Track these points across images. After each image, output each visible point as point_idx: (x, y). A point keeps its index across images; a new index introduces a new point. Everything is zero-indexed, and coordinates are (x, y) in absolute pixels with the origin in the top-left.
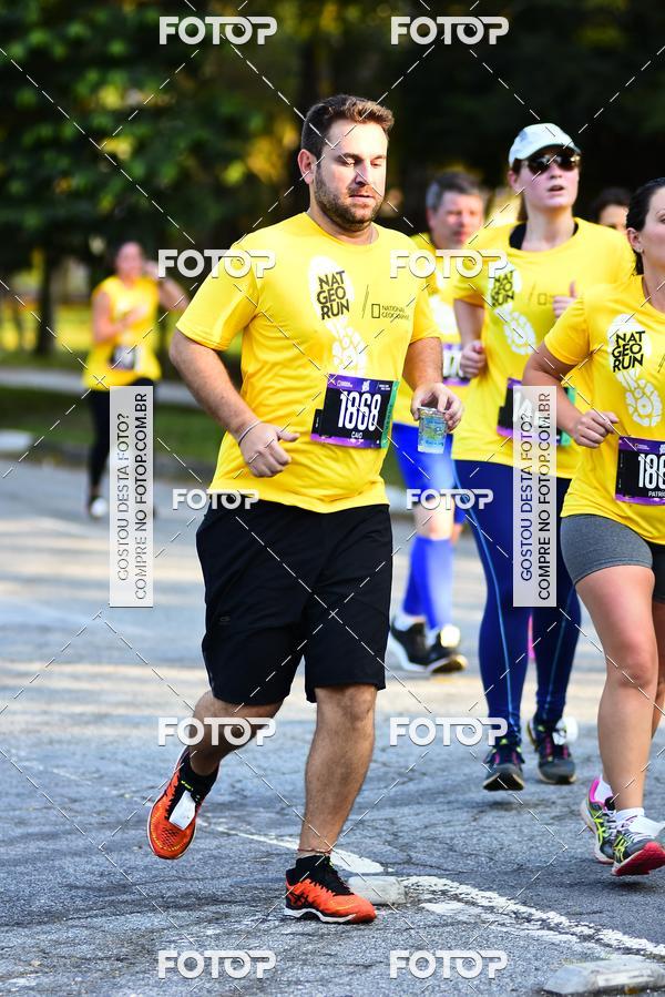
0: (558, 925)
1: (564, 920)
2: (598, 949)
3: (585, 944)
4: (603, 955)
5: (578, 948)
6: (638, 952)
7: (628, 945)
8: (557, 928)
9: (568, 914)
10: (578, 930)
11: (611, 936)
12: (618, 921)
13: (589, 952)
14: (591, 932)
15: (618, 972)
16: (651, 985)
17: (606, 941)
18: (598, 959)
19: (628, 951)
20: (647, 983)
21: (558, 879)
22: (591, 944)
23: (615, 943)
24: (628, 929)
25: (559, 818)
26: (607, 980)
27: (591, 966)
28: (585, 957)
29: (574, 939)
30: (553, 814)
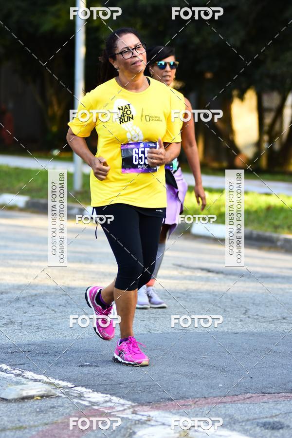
0: (6, 370)
1: (9, 368)
2: (23, 380)
3: (18, 378)
4: (25, 383)
5: (15, 379)
6: (40, 381)
7: (36, 378)
8: (5, 371)
9: (10, 365)
10: (14, 372)
11: (28, 374)
12: (31, 368)
13: (19, 381)
14: (20, 372)
15: (32, 389)
16: (46, 395)
17: (26, 376)
18: (23, 384)
19: (36, 380)
20: (44, 394)
21: (6, 350)
22: (20, 378)
23: (30, 377)
24: (35, 371)
25: (6, 324)
26: (27, 393)
27: (20, 387)
28: (18, 383)
29: (13, 375)
30: (4, 323)
